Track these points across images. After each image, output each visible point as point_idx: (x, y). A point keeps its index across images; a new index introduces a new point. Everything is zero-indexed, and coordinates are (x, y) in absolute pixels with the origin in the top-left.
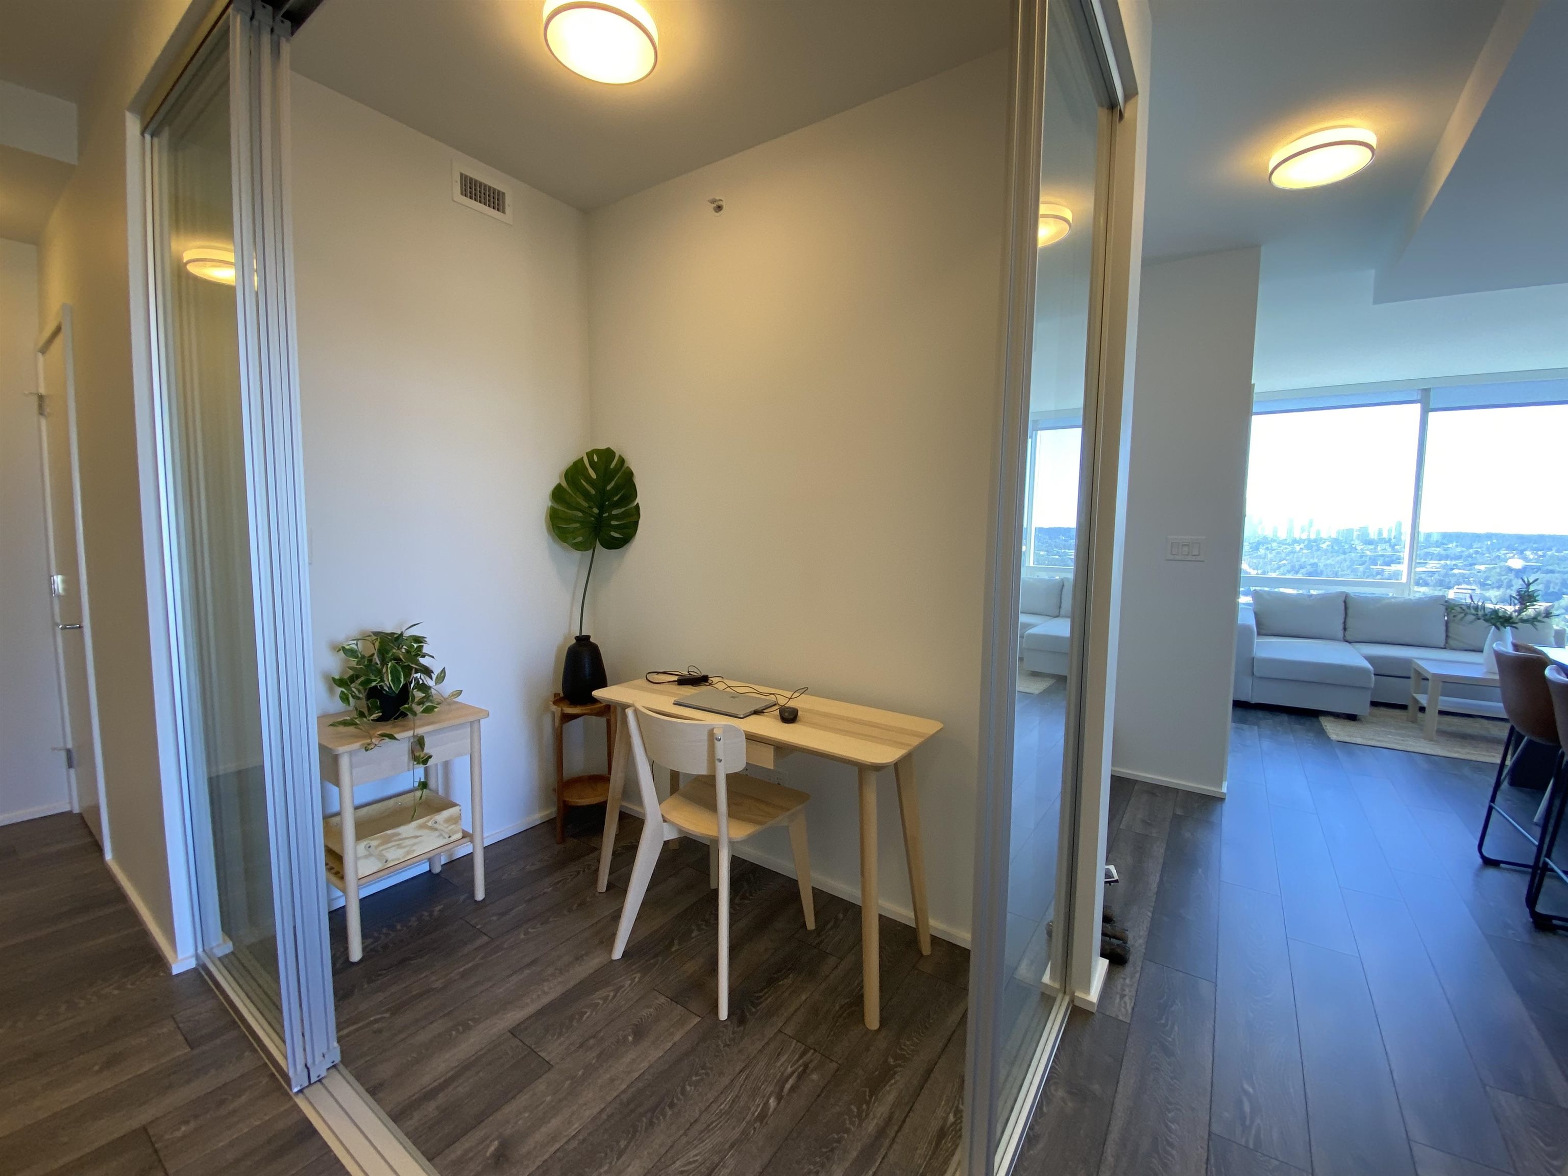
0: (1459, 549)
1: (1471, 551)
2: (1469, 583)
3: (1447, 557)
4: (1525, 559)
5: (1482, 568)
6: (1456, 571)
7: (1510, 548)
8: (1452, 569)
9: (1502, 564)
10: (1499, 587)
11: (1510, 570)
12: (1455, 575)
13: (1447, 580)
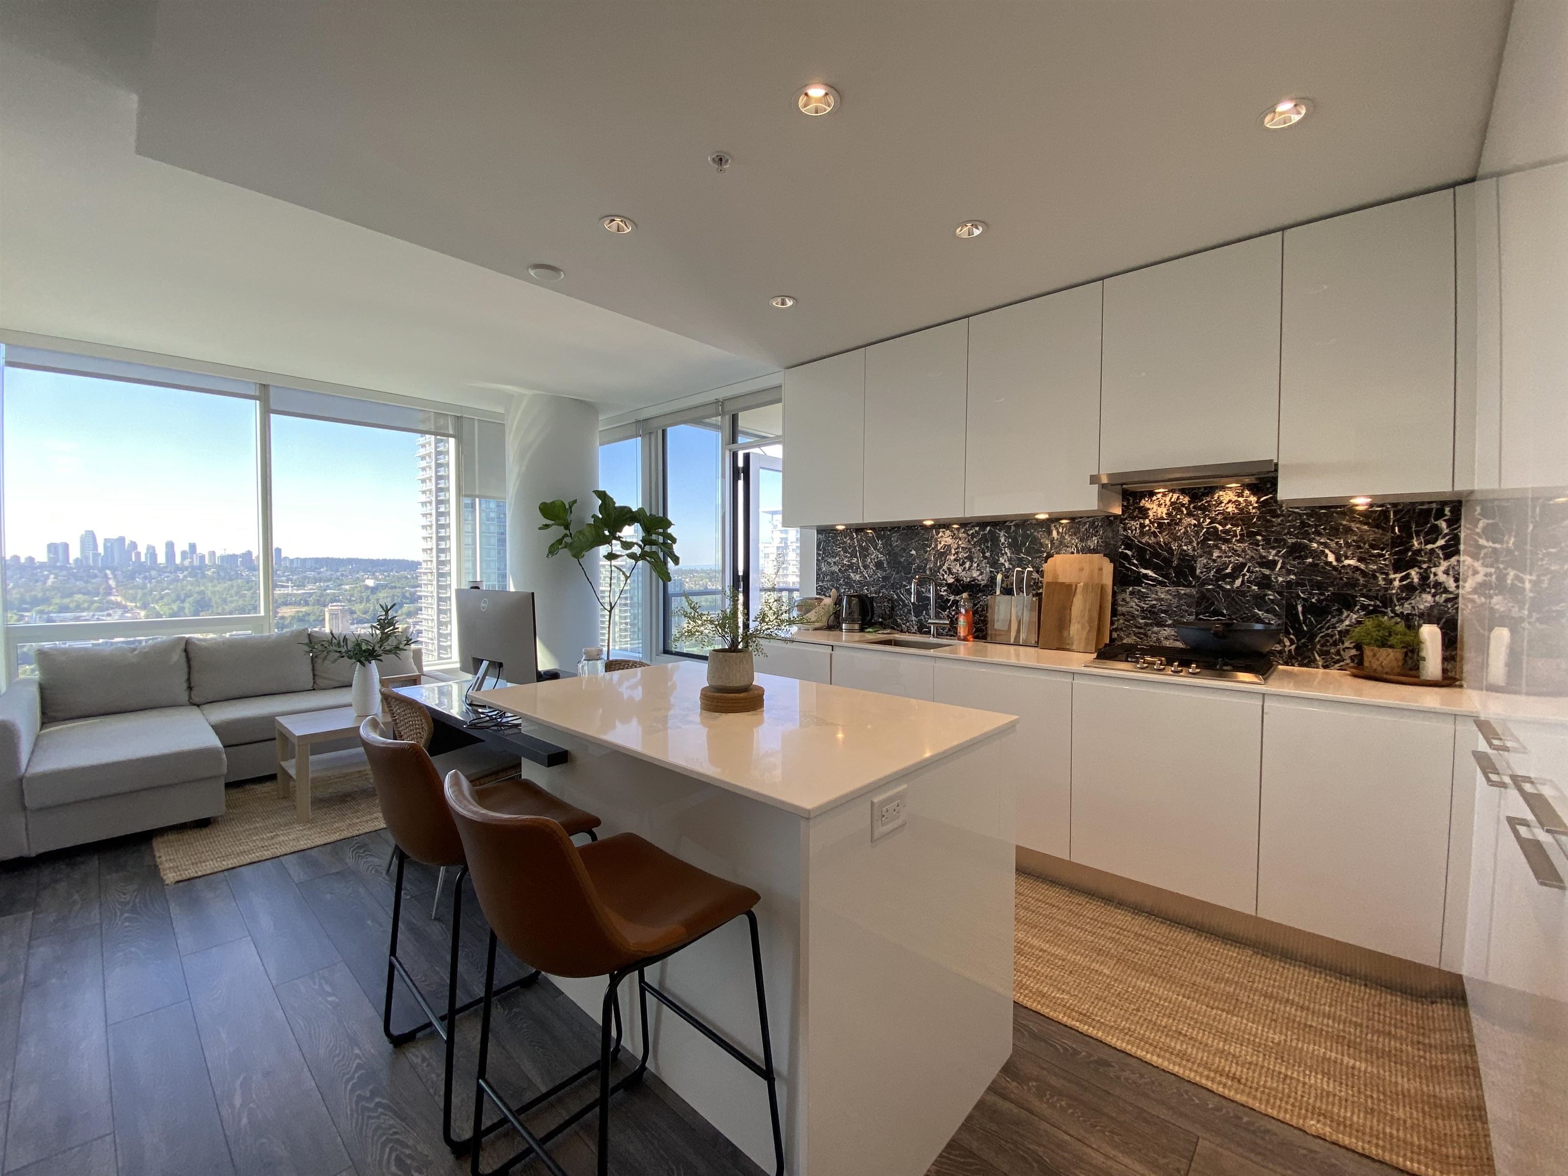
0: (329, 573)
1: (338, 574)
2: (339, 601)
3: (320, 580)
4: (376, 578)
5: (347, 587)
6: (328, 591)
7: (366, 571)
8: (325, 590)
9: (361, 583)
10: (361, 602)
11: (367, 587)
12: (328, 594)
13: (322, 599)
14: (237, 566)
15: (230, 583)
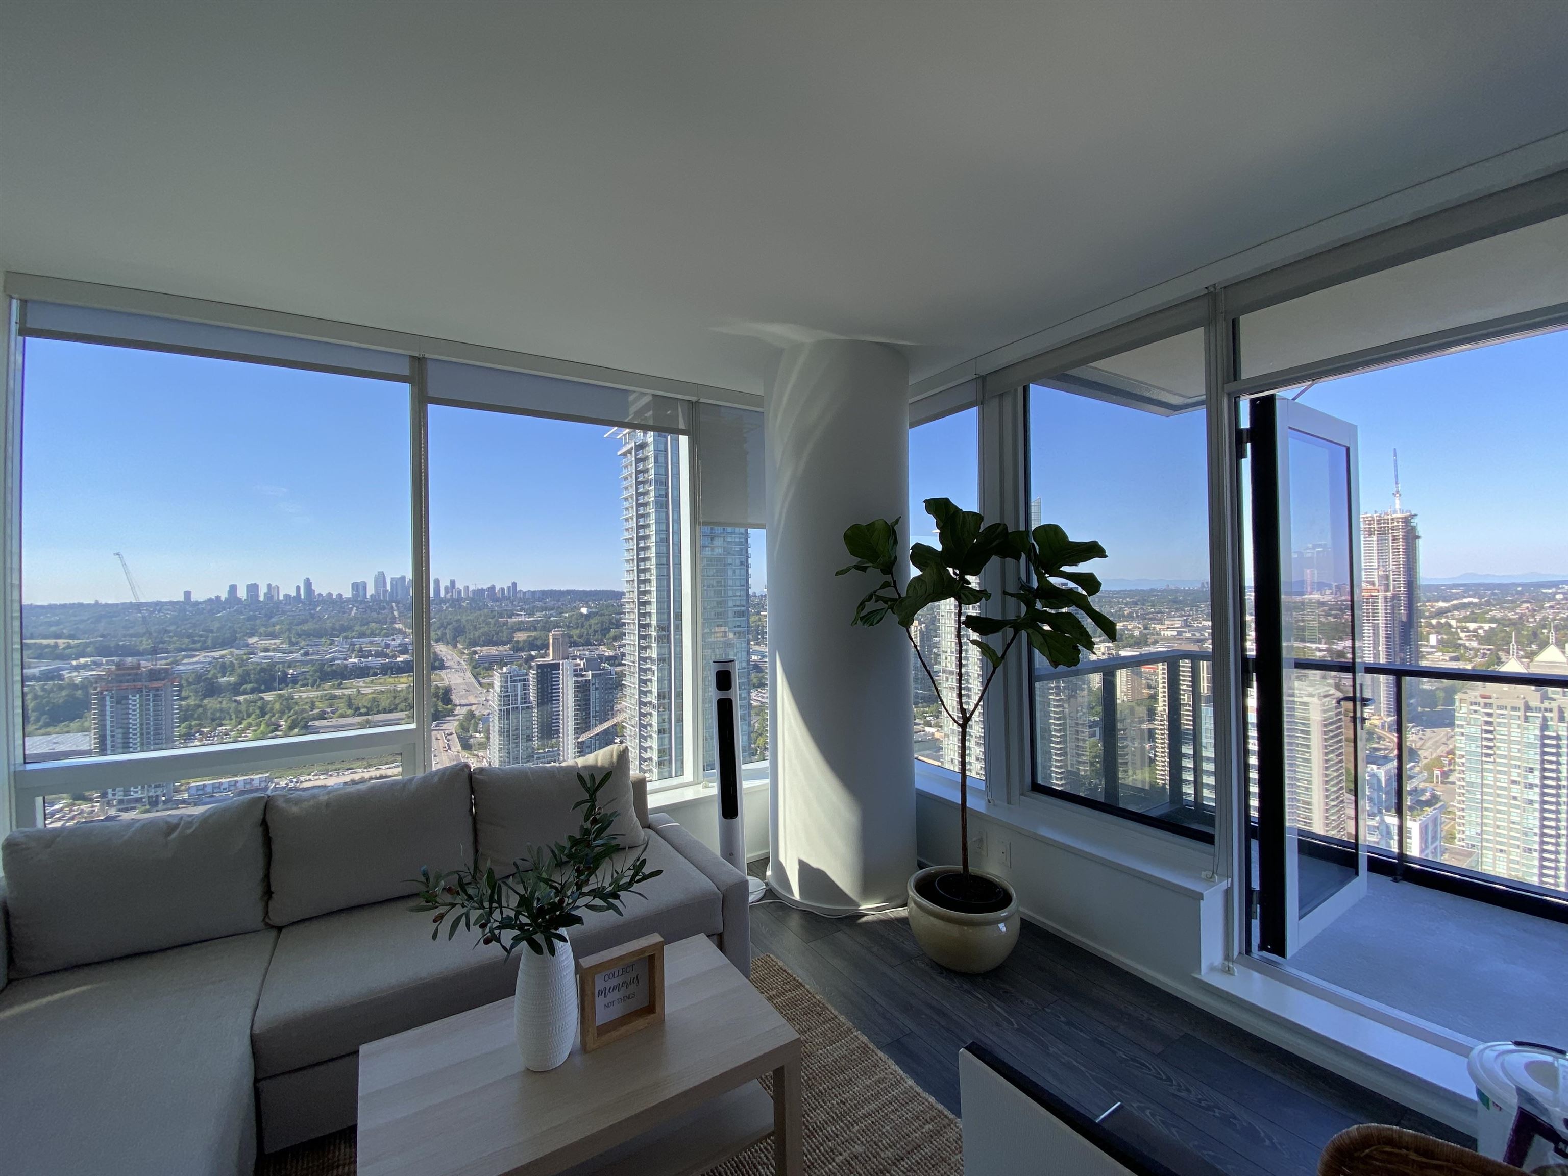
0: (553, 603)
1: (560, 603)
2: (561, 627)
3: (546, 609)
4: (589, 607)
5: (567, 615)
6: (552, 619)
7: (581, 600)
8: (550, 618)
9: (577, 611)
10: (577, 628)
11: (582, 614)
12: (552, 621)
13: (547, 626)
14: (484, 599)
15: (478, 613)
